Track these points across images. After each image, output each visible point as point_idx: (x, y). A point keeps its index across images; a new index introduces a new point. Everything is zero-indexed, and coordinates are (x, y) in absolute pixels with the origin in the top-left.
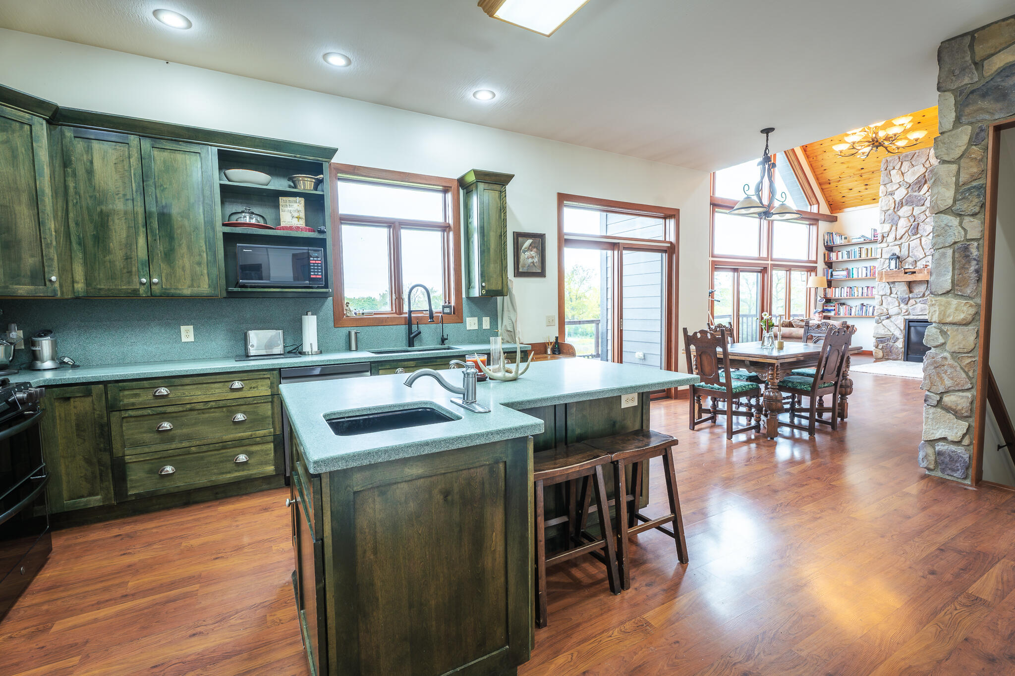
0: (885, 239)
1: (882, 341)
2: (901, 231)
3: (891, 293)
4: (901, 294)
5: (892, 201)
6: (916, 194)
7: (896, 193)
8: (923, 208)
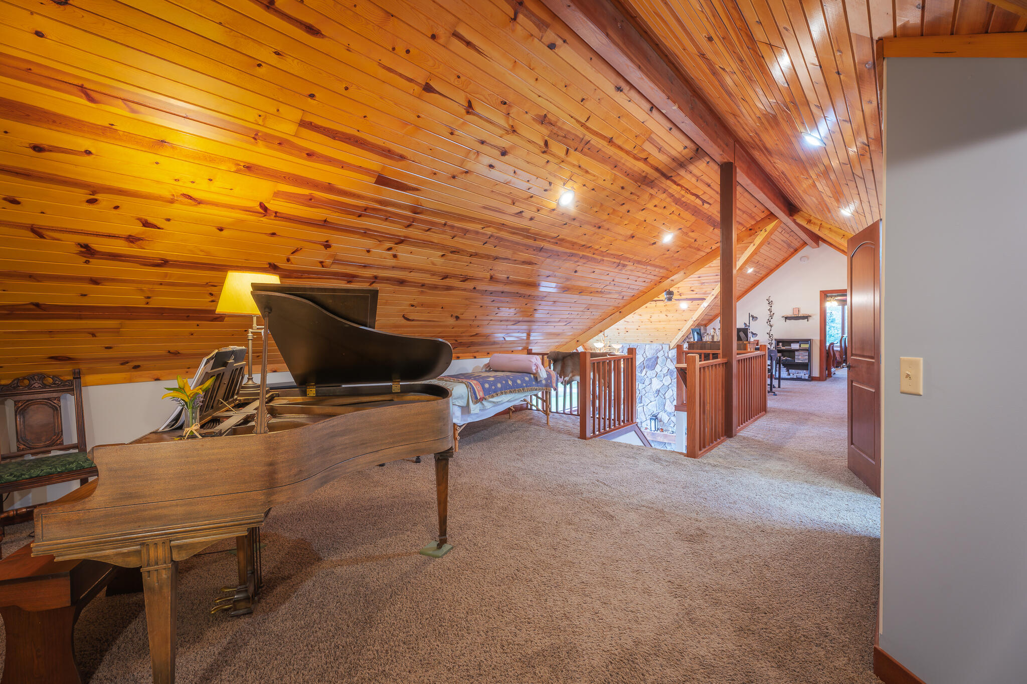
8: (644, 385)
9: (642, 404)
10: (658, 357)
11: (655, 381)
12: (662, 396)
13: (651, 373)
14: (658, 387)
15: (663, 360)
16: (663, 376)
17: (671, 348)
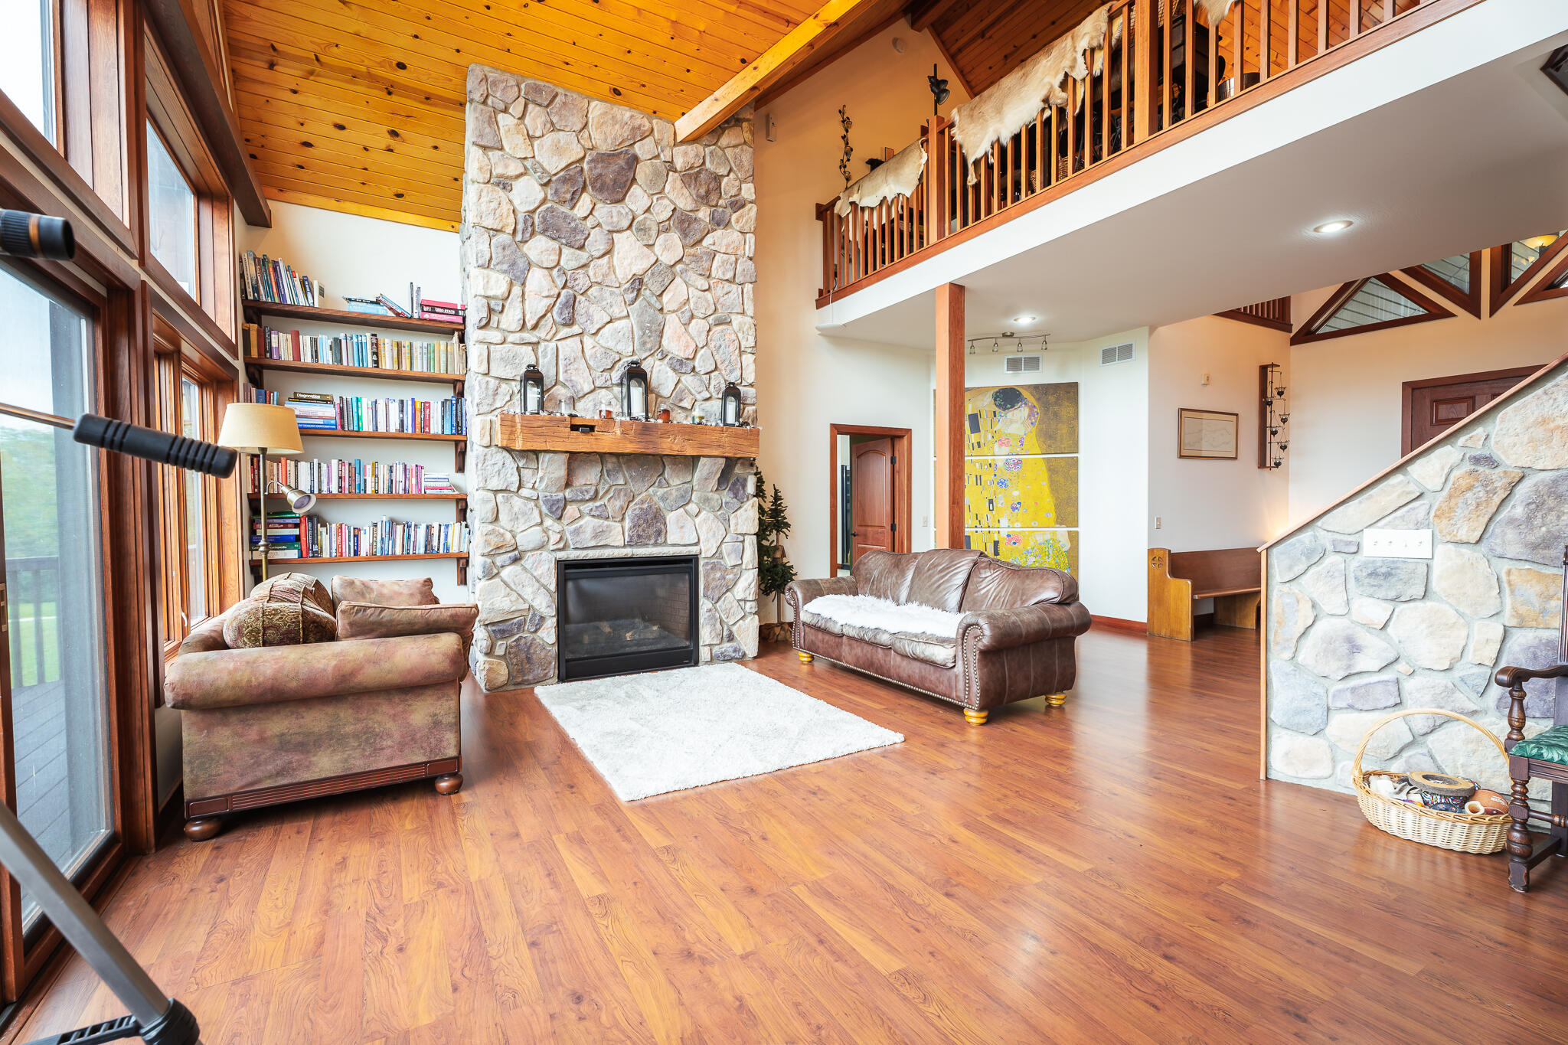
0: (495, 318)
1: (503, 631)
2: (536, 306)
3: (520, 487)
4: (547, 486)
5: (506, 208)
6: (564, 209)
7: (518, 186)
8: (584, 256)
9: (576, 329)
10: (635, 159)
11: (626, 243)
12: (653, 300)
13: (605, 212)
14: (638, 268)
15: (657, 173)
16: (655, 228)
17: (679, 139)
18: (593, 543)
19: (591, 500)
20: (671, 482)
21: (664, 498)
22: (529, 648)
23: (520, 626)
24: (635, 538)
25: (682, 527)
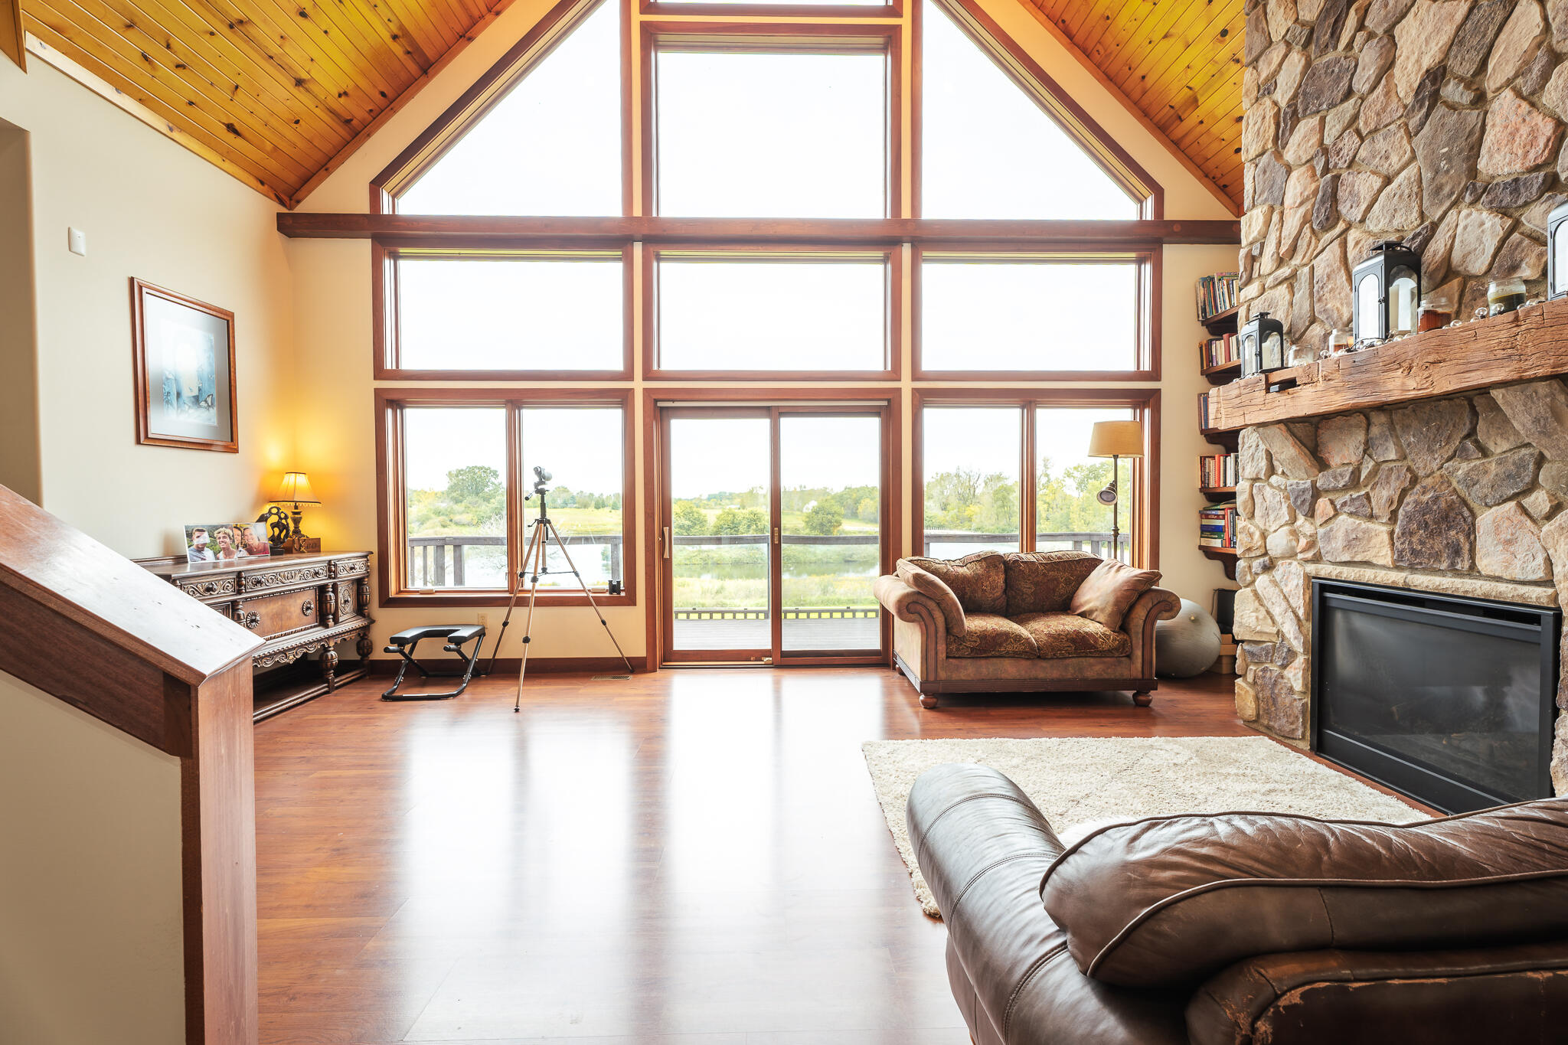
0: (1256, 266)
1: (1253, 655)
2: (1291, 225)
3: (1271, 471)
4: (1293, 473)
5: (1269, 116)
6: (1328, 56)
7: (1282, 75)
9: (1339, 228)
11: (1413, 28)
12: (1458, 94)
13: (1377, 7)
14: (1433, 53)
18: (1346, 557)
19: (1346, 488)
20: (1491, 446)
21: (1470, 482)
22: (1275, 684)
23: (1270, 653)
24: (1408, 555)
25: (1509, 542)
